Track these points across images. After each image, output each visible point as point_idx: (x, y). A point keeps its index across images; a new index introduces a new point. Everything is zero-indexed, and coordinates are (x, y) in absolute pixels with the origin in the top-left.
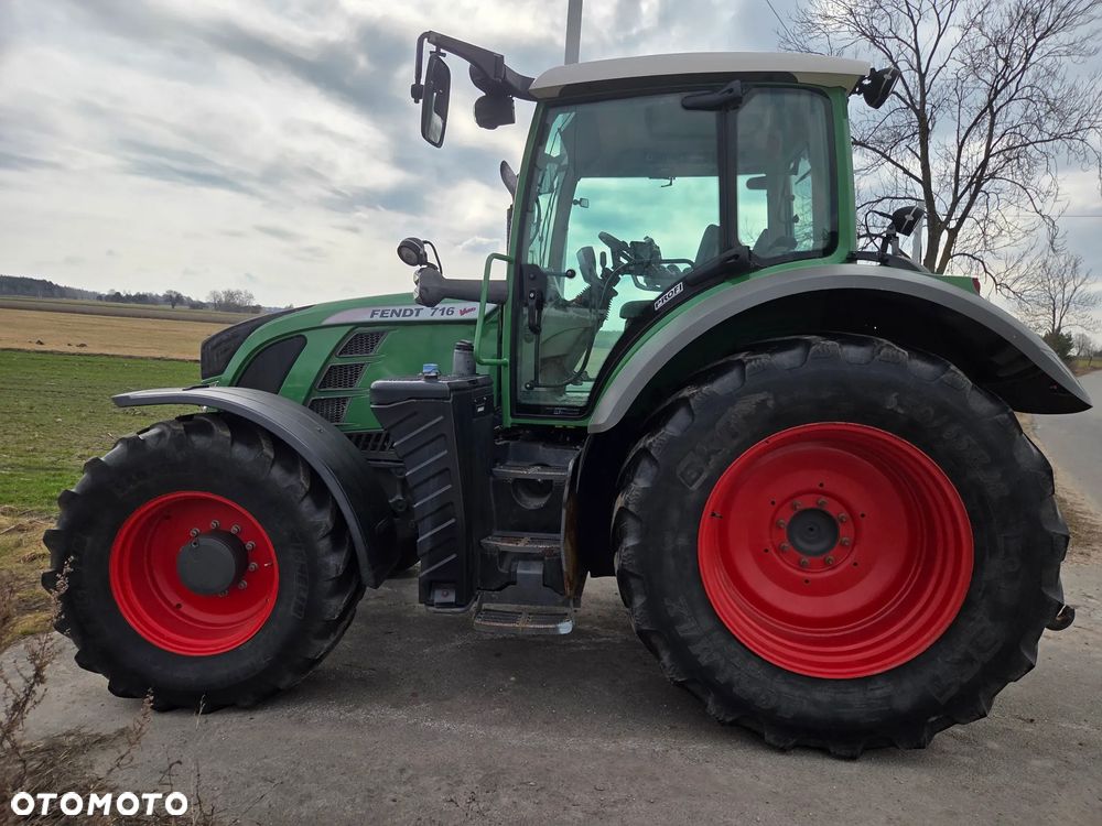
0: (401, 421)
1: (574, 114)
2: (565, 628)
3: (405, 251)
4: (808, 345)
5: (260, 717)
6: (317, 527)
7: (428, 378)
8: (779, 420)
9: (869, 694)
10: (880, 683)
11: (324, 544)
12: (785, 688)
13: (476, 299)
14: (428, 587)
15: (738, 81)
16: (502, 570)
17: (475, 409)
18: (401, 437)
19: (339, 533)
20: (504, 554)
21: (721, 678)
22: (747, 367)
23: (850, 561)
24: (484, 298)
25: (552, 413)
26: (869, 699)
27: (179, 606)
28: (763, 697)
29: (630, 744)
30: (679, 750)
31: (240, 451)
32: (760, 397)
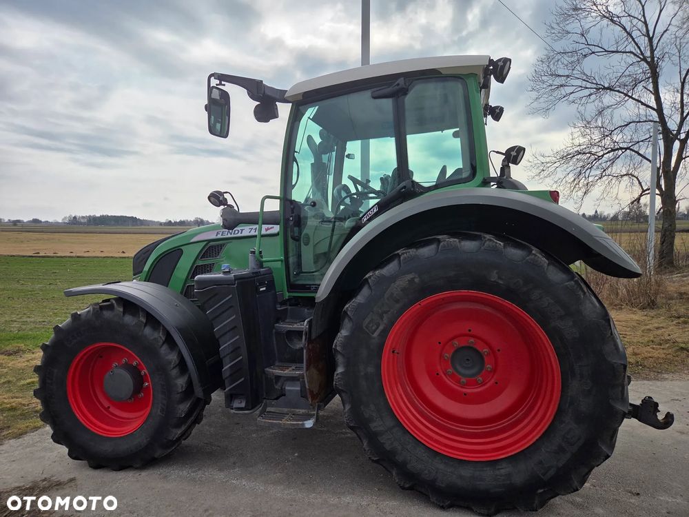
0: (210, 299)
1: (317, 107)
2: (309, 424)
3: (212, 199)
4: (439, 241)
5: (144, 473)
6: (170, 363)
7: (224, 273)
8: (425, 290)
9: (497, 472)
10: (504, 465)
11: (175, 372)
12: (441, 466)
13: (256, 223)
14: (230, 398)
15: (402, 79)
16: (276, 387)
17: (257, 289)
18: (211, 308)
19: (182, 365)
20: (278, 378)
21: (400, 458)
22: (402, 258)
23: (493, 381)
24: (260, 222)
25: (309, 288)
26: (497, 475)
27: (109, 407)
28: (426, 472)
29: (347, 499)
30: (377, 504)
31: (128, 319)
32: (409, 277)
